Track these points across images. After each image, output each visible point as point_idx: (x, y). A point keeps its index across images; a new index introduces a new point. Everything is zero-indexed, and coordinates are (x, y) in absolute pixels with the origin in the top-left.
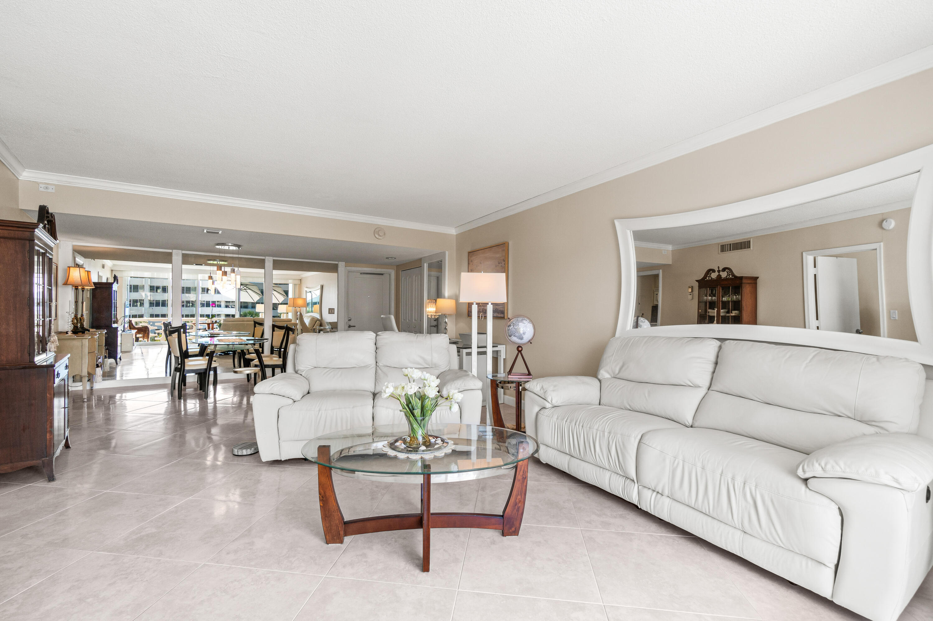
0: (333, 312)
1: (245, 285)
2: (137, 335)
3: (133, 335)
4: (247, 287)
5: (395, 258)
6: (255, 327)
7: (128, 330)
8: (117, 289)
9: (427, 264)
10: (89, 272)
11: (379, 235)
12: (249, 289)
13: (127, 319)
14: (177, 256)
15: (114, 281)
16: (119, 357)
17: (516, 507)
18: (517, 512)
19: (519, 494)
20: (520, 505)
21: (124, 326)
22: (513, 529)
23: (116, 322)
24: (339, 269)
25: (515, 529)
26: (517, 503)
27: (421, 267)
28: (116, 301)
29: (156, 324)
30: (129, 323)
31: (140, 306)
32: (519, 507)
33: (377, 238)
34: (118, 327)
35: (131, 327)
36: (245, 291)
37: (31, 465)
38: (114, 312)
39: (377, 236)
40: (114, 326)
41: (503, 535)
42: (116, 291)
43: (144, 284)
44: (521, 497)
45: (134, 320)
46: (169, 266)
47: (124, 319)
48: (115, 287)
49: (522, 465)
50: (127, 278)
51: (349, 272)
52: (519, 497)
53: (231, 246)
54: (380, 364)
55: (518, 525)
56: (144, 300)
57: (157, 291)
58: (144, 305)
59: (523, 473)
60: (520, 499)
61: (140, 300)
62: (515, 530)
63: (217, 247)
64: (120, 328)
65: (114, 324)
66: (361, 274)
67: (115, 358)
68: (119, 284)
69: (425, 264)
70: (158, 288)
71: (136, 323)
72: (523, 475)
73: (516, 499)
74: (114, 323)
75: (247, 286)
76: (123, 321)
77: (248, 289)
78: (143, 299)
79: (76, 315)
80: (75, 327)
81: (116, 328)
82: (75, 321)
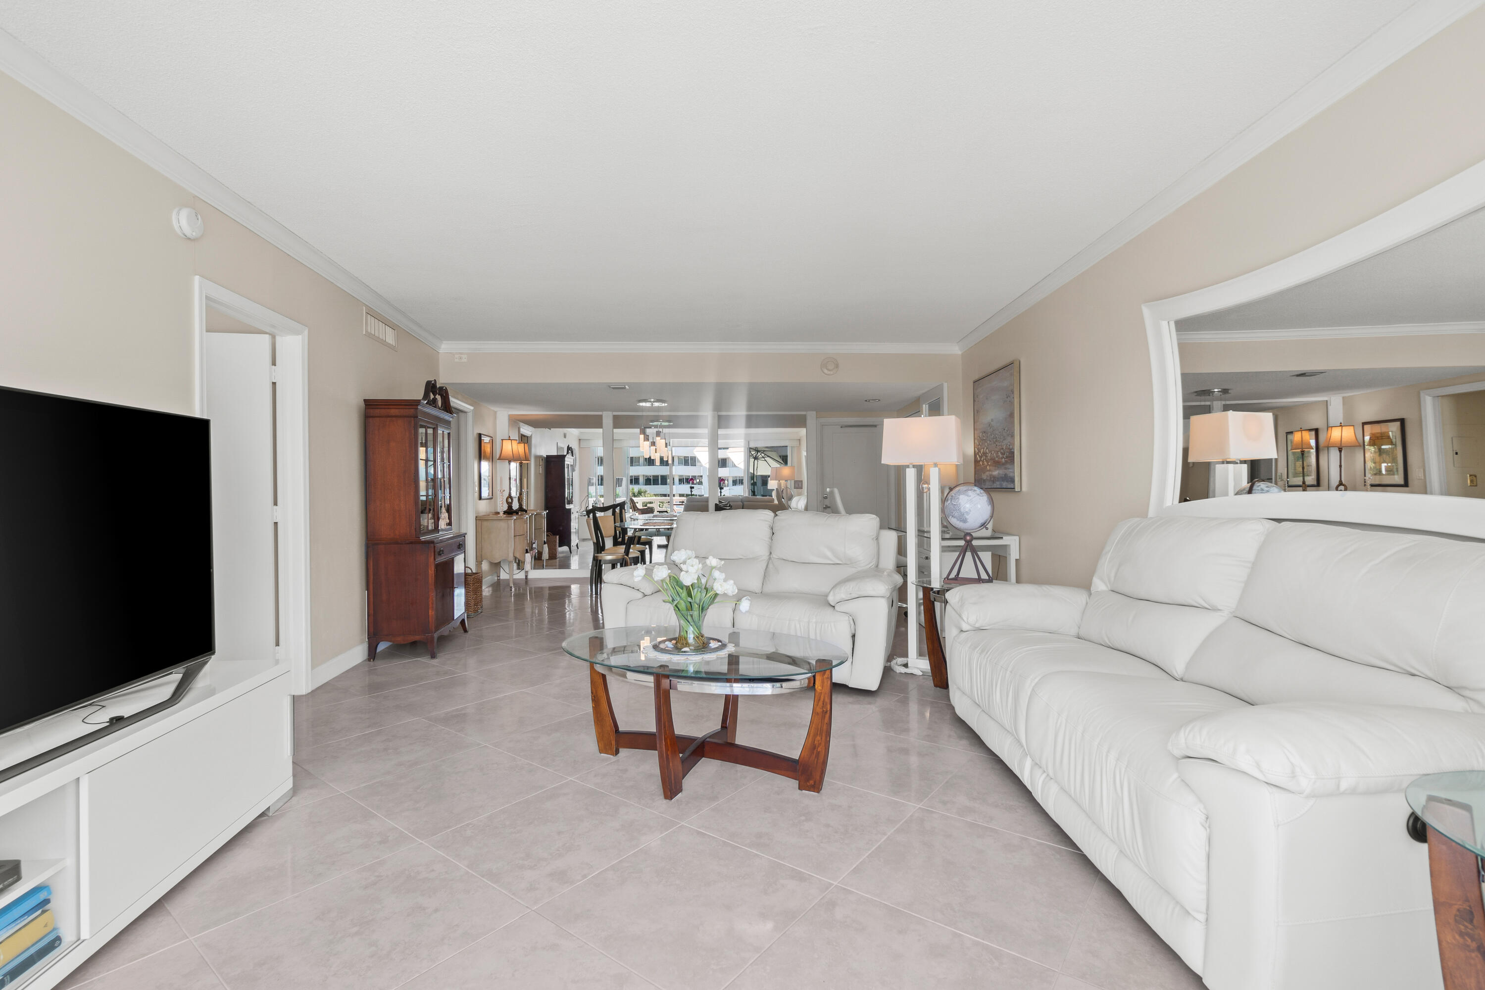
0: (800, 486)
4: (765, 454)
5: (879, 400)
8: (570, 462)
9: (927, 406)
11: (828, 370)
12: (768, 456)
14: (608, 420)
15: (568, 453)
16: (574, 544)
17: (815, 751)
18: (816, 759)
19: (819, 733)
20: (819, 749)
22: (812, 782)
23: (570, 502)
24: (809, 422)
25: (815, 782)
26: (815, 746)
27: (919, 411)
28: (571, 478)
32: (819, 752)
33: (826, 374)
37: (416, 640)
38: (569, 490)
39: (826, 371)
40: (567, 507)
41: (800, 788)
42: (570, 466)
44: (821, 739)
46: (600, 430)
49: (821, 693)
51: (822, 425)
52: (818, 738)
53: (654, 402)
54: (774, 556)
55: (818, 778)
59: (823, 704)
60: (820, 741)
62: (815, 784)
63: (641, 404)
64: (575, 512)
65: (568, 505)
66: (841, 427)
67: (569, 546)
68: (572, 458)
69: (924, 406)
72: (823, 707)
73: (815, 740)
74: (568, 503)
75: (765, 452)
79: (510, 493)
80: (510, 507)
81: (570, 510)
82: (510, 500)
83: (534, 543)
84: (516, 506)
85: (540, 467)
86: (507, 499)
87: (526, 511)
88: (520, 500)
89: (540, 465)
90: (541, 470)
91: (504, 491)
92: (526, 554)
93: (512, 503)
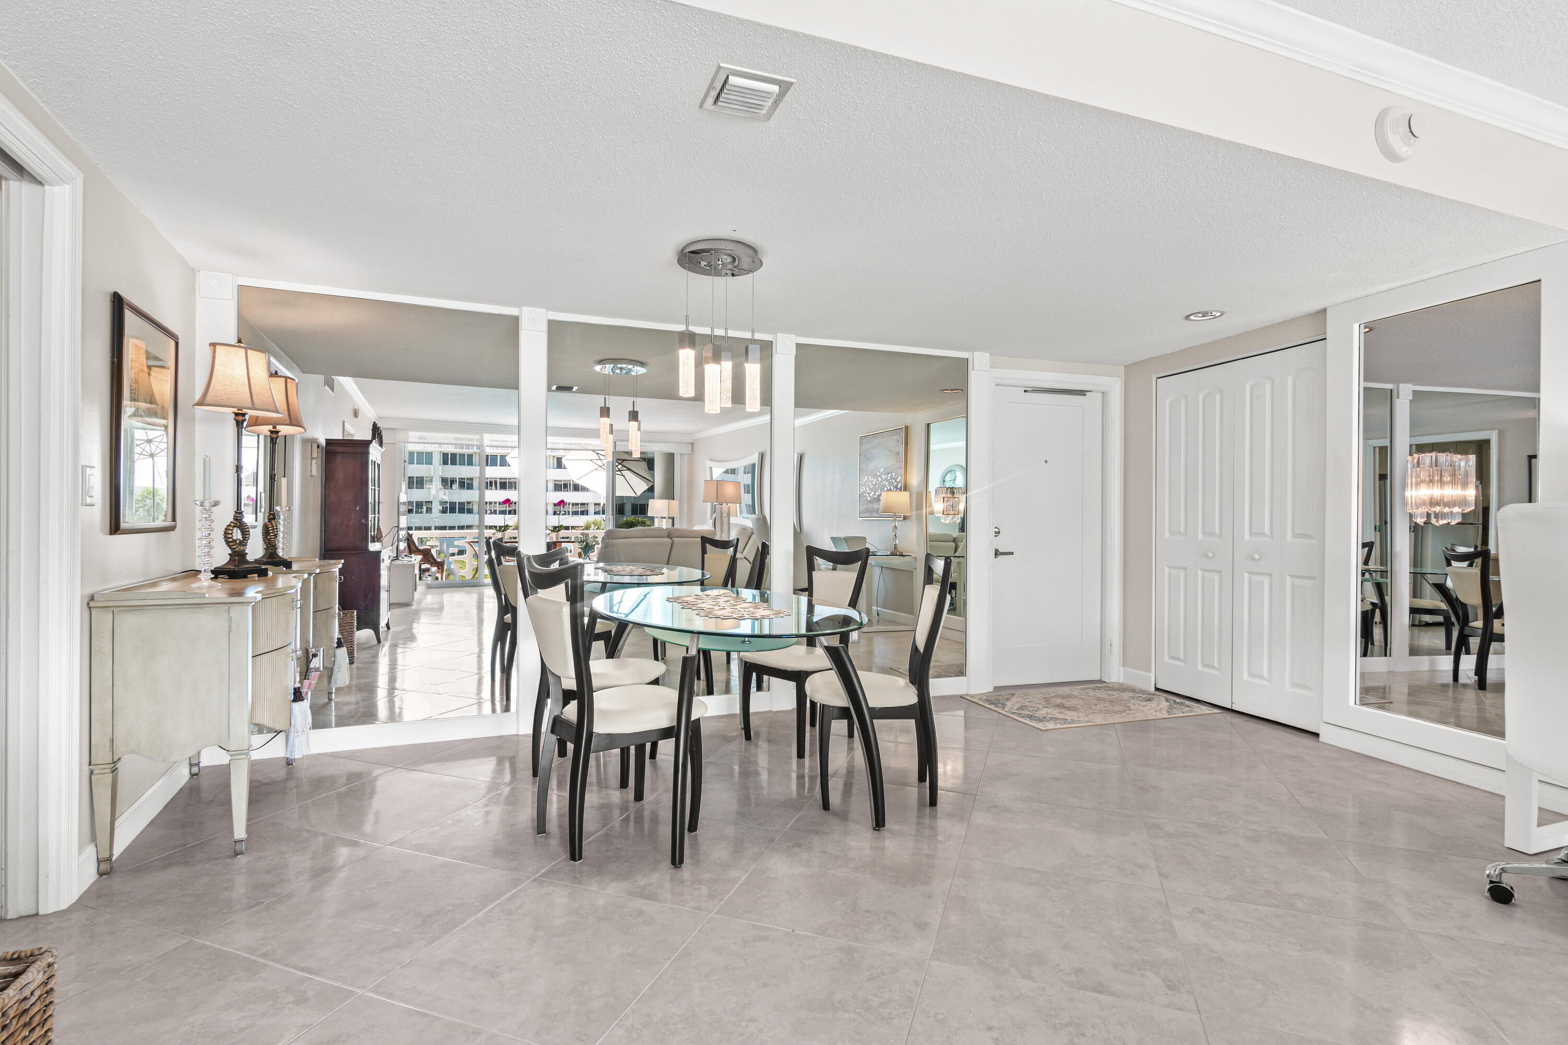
1: (620, 462)
2: (422, 565)
3: (414, 567)
4: (624, 467)
6: (704, 551)
7: (406, 556)
8: (379, 458)
10: (288, 380)
13: (403, 534)
15: (374, 438)
16: (383, 623)
21: (397, 547)
23: (377, 538)
27: (1325, 339)
28: (377, 489)
29: (456, 543)
30: (408, 540)
31: (427, 512)
34: (380, 552)
35: (412, 548)
36: (619, 473)
38: (374, 514)
40: (373, 547)
42: (379, 465)
43: (432, 475)
45: (416, 535)
47: (398, 531)
48: (375, 453)
50: (403, 444)
56: (432, 502)
57: (451, 487)
58: (431, 510)
61: (426, 502)
64: (386, 555)
65: (373, 544)
67: (375, 628)
68: (384, 448)
70: (453, 481)
71: (421, 540)
74: (373, 541)
76: (396, 538)
77: (625, 469)
78: (431, 500)
79: (239, 514)
80: (238, 555)
81: (378, 553)
82: (237, 535)
83: (315, 655)
84: (255, 550)
85: (314, 461)
86: (226, 533)
87: (288, 564)
88: (269, 533)
89: (312, 458)
90: (316, 469)
91: (216, 504)
92: (296, 706)
93: (244, 542)
